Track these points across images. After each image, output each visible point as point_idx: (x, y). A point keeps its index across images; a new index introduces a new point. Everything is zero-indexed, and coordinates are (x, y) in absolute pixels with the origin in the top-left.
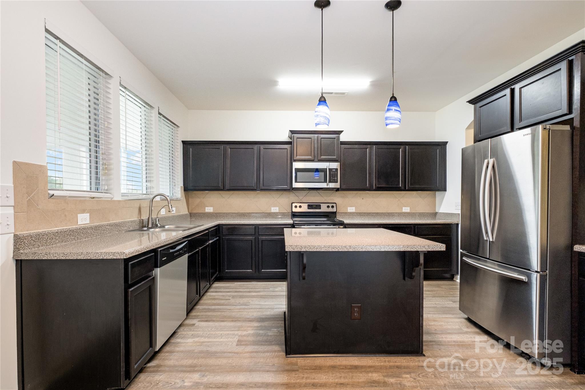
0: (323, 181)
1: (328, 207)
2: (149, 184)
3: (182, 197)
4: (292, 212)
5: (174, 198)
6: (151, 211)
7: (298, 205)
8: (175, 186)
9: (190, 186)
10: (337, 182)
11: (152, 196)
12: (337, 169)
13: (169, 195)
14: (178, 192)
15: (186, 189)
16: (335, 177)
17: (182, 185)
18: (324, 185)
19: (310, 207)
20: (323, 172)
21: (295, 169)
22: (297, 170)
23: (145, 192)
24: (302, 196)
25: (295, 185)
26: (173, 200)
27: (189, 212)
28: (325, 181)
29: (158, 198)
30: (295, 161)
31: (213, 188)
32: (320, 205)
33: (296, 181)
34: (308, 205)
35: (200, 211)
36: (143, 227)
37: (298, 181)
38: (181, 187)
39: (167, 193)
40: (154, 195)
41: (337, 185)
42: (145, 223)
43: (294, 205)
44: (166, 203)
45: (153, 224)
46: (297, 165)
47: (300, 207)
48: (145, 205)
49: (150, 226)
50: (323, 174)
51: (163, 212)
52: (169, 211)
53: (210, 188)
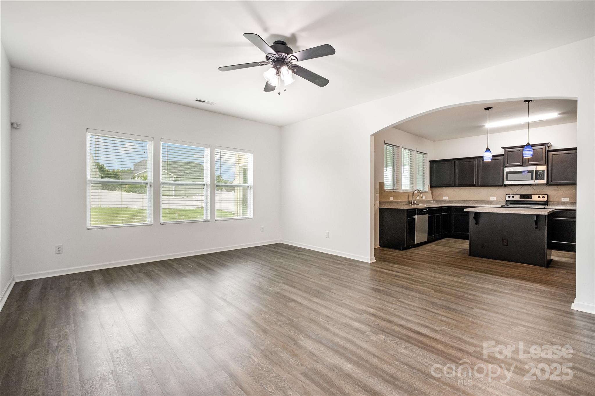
0: (531, 179)
1: (539, 197)
2: (412, 185)
3: (428, 191)
4: (506, 200)
5: (424, 191)
6: (413, 198)
7: (511, 196)
8: (425, 185)
9: (434, 184)
10: (544, 179)
11: (414, 191)
12: (544, 170)
13: (421, 190)
14: (427, 188)
15: (431, 186)
16: (542, 176)
17: (429, 185)
18: (532, 182)
19: (521, 197)
20: (530, 173)
21: (506, 172)
22: (508, 173)
23: (410, 189)
24: (516, 190)
25: (506, 183)
26: (423, 192)
27: (433, 199)
28: (532, 179)
29: (416, 192)
30: (506, 167)
31: (448, 186)
32: (532, 196)
33: (507, 180)
34: (520, 196)
35: (440, 199)
36: (409, 204)
37: (508, 180)
38: (428, 185)
39: (420, 189)
40: (414, 190)
41: (544, 182)
42: (411, 201)
43: (508, 196)
44: (419, 194)
45: (414, 202)
46: (507, 170)
47: (513, 197)
48: (411, 194)
49: (412, 204)
50: (530, 174)
51: (418, 198)
52: (421, 197)
53: (445, 186)
